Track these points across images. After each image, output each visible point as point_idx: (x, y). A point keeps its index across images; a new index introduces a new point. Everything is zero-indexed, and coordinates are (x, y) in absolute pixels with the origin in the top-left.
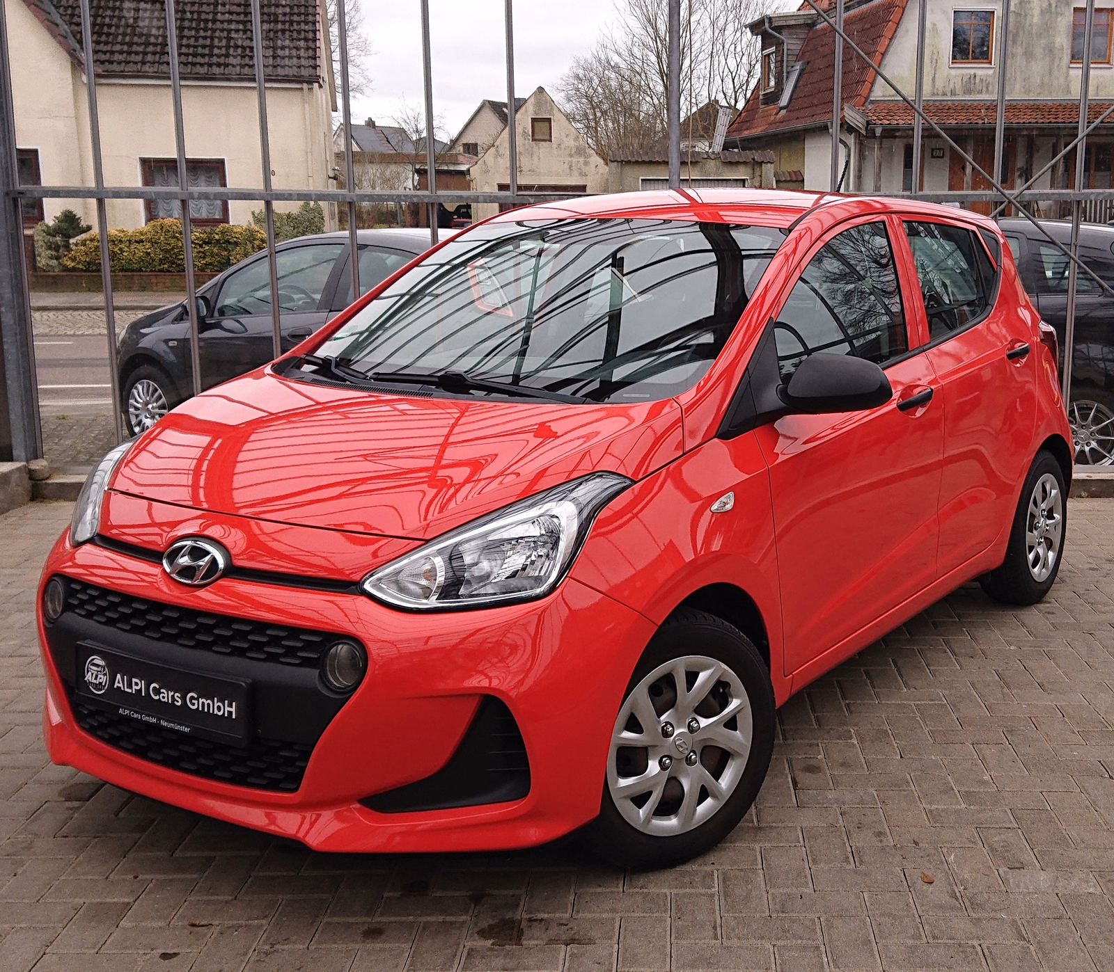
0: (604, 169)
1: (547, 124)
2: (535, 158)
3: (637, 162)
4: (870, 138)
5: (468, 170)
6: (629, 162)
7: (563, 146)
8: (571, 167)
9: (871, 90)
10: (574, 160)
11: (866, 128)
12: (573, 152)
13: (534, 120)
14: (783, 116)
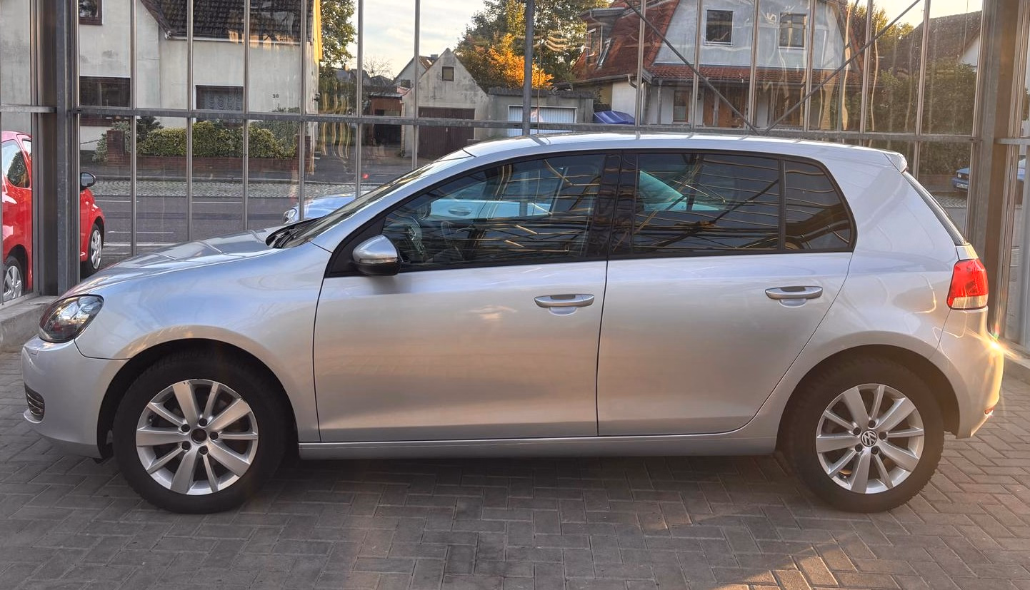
0: (488, 98)
1: (451, 70)
2: (443, 91)
3: (507, 96)
4: (656, 86)
5: (401, 97)
6: (503, 95)
7: (461, 84)
8: (466, 96)
9: (655, 58)
10: (468, 93)
11: (652, 81)
12: (468, 87)
13: (443, 68)
14: (599, 70)
